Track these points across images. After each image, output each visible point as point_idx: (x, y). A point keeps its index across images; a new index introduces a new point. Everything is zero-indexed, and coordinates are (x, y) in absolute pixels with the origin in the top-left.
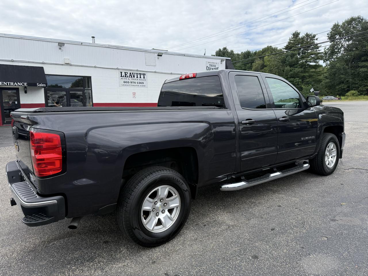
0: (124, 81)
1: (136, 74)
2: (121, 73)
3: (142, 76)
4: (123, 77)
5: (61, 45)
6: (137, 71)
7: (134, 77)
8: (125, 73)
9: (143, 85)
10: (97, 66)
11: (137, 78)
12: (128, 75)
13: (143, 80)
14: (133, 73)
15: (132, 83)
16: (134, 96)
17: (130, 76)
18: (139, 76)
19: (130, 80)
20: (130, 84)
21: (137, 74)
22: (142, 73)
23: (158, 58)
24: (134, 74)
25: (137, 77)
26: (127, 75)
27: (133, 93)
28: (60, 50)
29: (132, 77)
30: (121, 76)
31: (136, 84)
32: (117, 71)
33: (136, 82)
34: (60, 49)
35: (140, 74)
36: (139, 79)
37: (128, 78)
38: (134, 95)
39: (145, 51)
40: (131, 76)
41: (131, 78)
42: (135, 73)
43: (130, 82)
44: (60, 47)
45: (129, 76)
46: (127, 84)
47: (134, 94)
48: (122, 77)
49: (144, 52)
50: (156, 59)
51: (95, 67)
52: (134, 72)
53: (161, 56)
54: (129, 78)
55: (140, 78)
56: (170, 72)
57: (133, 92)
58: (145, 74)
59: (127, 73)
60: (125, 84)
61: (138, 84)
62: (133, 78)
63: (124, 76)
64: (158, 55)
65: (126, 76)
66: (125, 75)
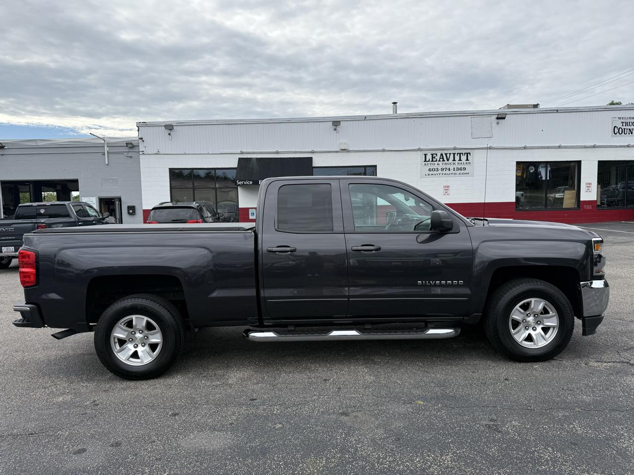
0: (429, 168)
1: (452, 155)
2: (426, 155)
3: (464, 158)
4: (429, 161)
5: (336, 123)
6: (455, 149)
7: (448, 160)
8: (432, 155)
9: (465, 172)
10: (386, 149)
11: (454, 162)
12: (438, 158)
13: (465, 163)
14: (446, 154)
15: (445, 170)
16: (446, 192)
17: (441, 160)
18: (457, 158)
19: (441, 165)
20: (440, 172)
21: (454, 154)
22: (464, 152)
23: (498, 123)
24: (448, 155)
25: (454, 160)
26: (436, 157)
27: (445, 187)
28: (335, 132)
29: (444, 160)
30: (425, 161)
31: (452, 171)
32: (419, 153)
33: (452, 168)
34: (335, 130)
35: (460, 154)
36: (456, 164)
37: (436, 163)
38: (446, 190)
39: (473, 114)
40: (443, 158)
41: (443, 162)
42: (450, 154)
43: (440, 168)
44: (335, 127)
45: (438, 160)
46: (435, 172)
47: (447, 188)
48: (426, 163)
49: (470, 117)
50: (494, 124)
51: (384, 151)
52: (448, 152)
53: (504, 118)
54: (439, 163)
55: (460, 160)
56: (523, 146)
57: (445, 185)
58: (470, 153)
59: (436, 154)
60: (432, 172)
61: (456, 172)
62: (446, 162)
63: (431, 160)
64: (498, 118)
65: (434, 160)
66: (433, 158)
